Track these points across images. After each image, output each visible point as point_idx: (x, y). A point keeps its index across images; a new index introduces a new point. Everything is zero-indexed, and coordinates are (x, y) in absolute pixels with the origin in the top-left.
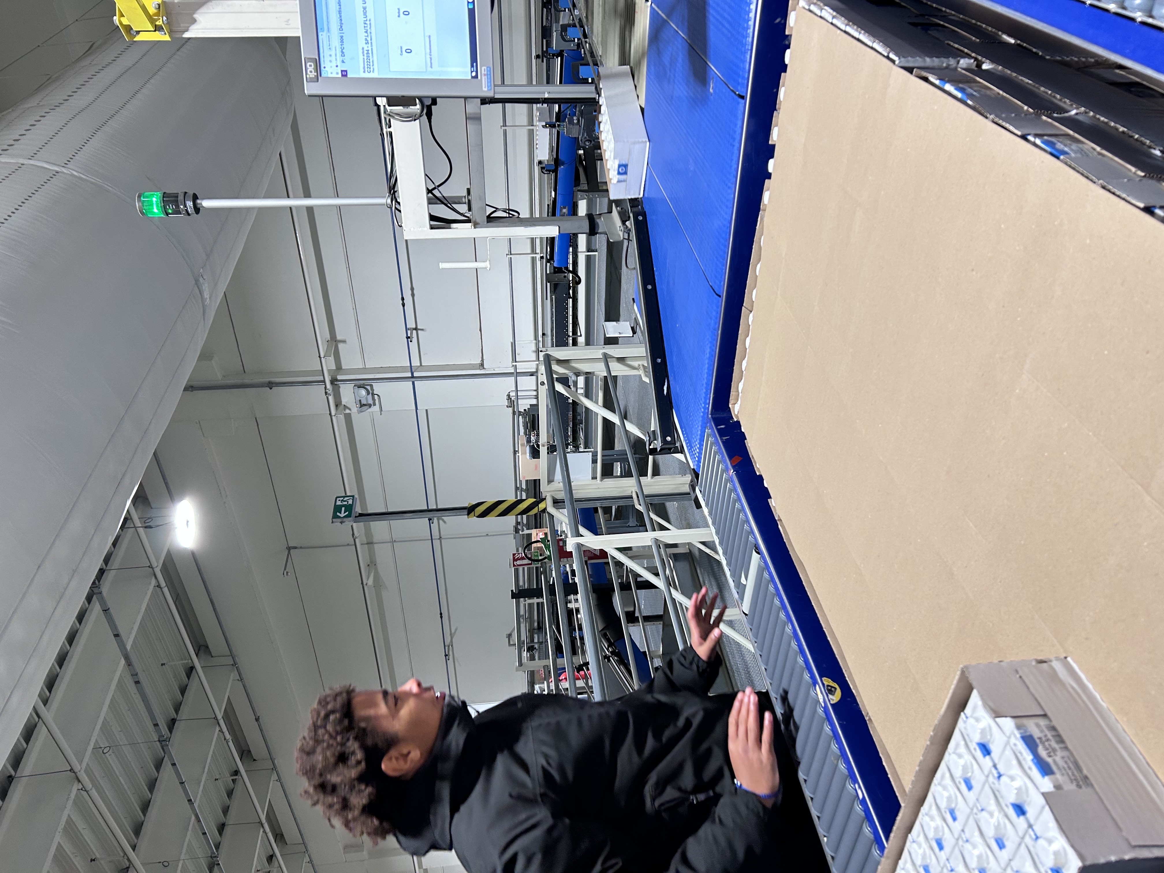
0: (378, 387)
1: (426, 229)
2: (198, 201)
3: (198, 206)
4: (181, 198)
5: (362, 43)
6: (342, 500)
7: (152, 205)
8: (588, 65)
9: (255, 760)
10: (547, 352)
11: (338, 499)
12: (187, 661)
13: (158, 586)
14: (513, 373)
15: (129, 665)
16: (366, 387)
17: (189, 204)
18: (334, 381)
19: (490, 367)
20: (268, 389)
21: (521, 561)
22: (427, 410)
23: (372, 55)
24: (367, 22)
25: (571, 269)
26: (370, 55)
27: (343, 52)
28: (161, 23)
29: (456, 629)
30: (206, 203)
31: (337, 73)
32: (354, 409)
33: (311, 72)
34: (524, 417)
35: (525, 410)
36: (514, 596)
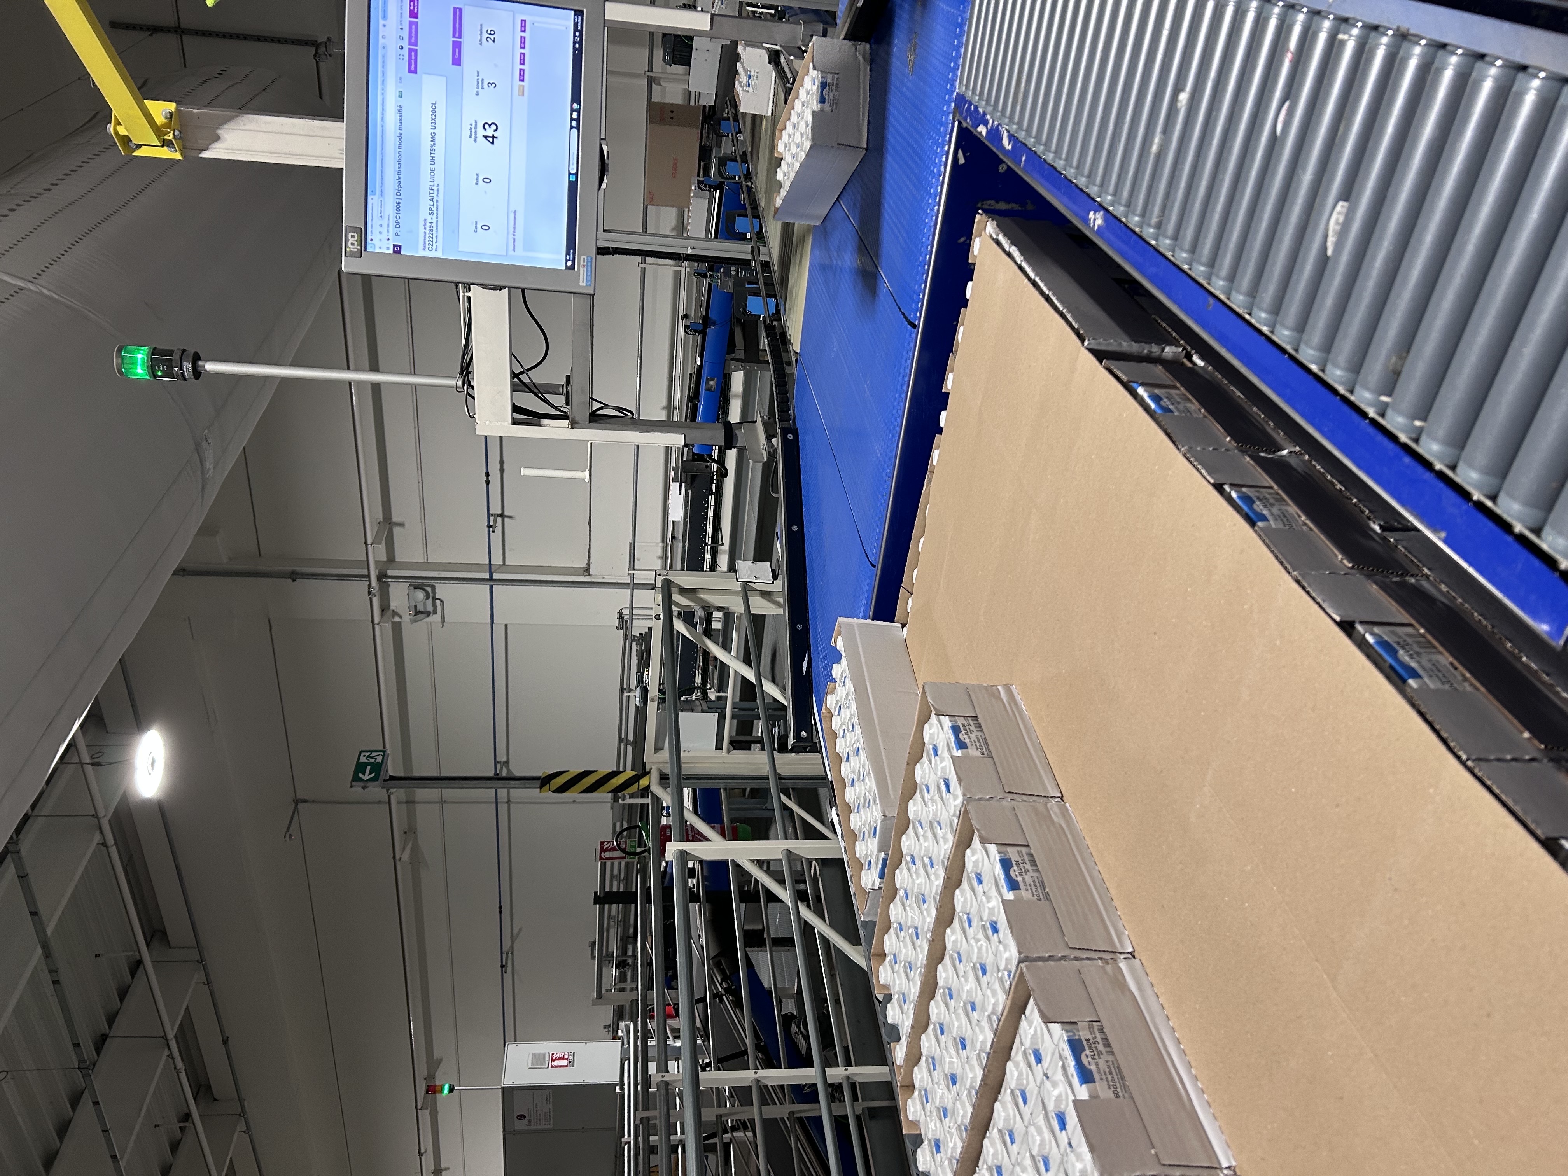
0: (442, 591)
1: (506, 424)
2: (200, 363)
3: (200, 369)
4: (176, 357)
5: (424, 213)
6: (369, 756)
7: (136, 363)
8: (746, 216)
9: (215, 1100)
10: (667, 577)
11: (363, 754)
12: (132, 953)
13: (102, 844)
14: (629, 584)
15: (47, 957)
16: (426, 588)
17: (188, 366)
18: (382, 577)
19: (598, 573)
20: (290, 580)
21: (611, 853)
22: (506, 626)
23: (437, 229)
24: (433, 188)
25: (716, 458)
26: (434, 229)
27: (398, 223)
28: (171, 137)
29: (521, 930)
30: (210, 367)
31: (388, 249)
32: (407, 617)
33: (353, 244)
34: (639, 644)
35: (641, 634)
36: (597, 900)
